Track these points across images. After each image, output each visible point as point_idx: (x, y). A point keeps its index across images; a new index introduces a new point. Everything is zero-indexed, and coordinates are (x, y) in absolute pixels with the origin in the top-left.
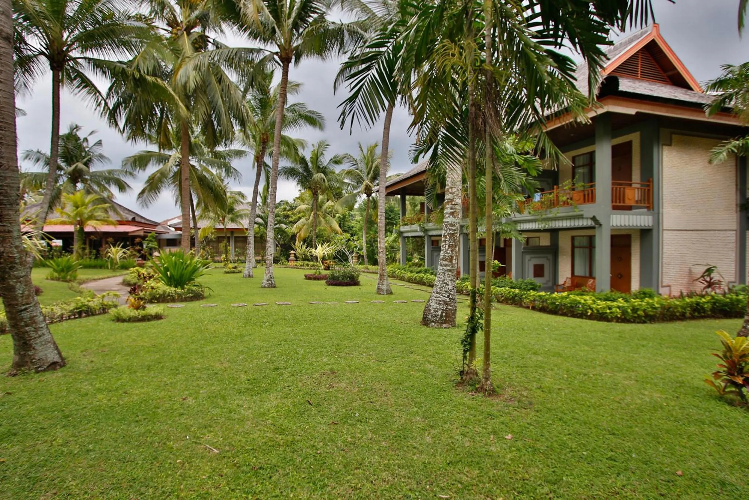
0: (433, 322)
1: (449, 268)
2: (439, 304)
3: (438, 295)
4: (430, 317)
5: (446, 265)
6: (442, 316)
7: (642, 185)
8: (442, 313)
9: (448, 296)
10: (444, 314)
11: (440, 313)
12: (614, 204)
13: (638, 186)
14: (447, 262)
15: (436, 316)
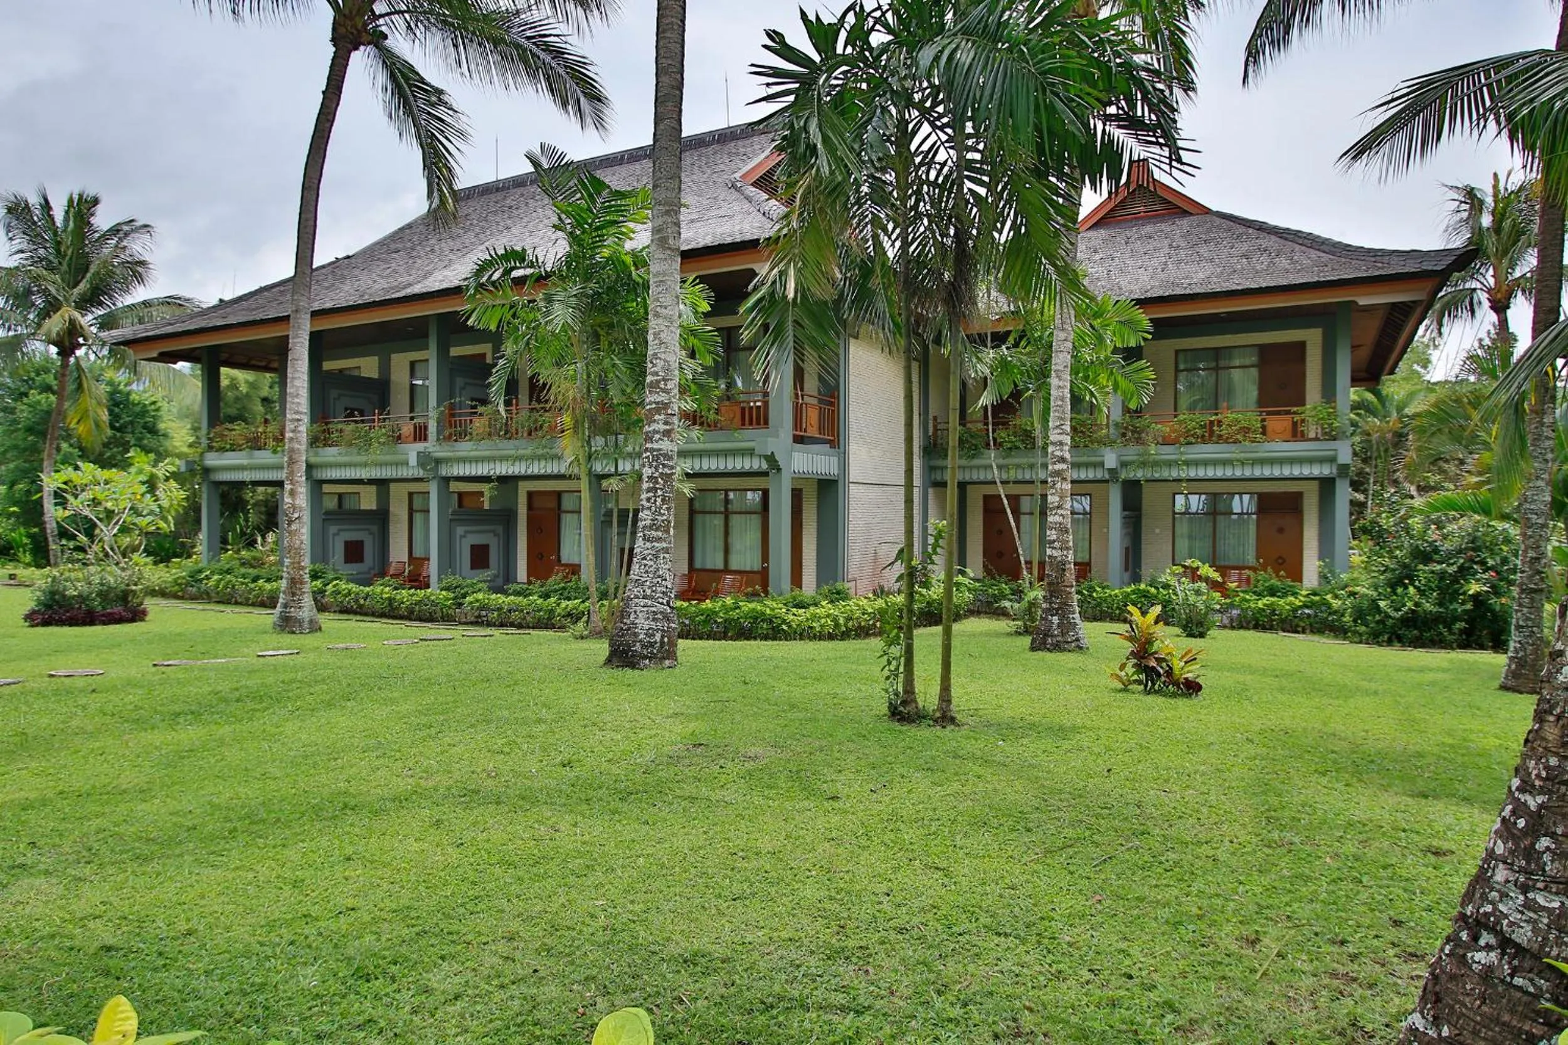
0: (646, 657)
1: (665, 545)
2: (654, 620)
3: (650, 602)
4: (638, 647)
5: (659, 539)
6: (662, 642)
7: (820, 401)
8: (663, 637)
9: (668, 604)
10: (666, 640)
11: (658, 637)
12: (798, 433)
13: (814, 401)
14: (660, 534)
15: (652, 645)
